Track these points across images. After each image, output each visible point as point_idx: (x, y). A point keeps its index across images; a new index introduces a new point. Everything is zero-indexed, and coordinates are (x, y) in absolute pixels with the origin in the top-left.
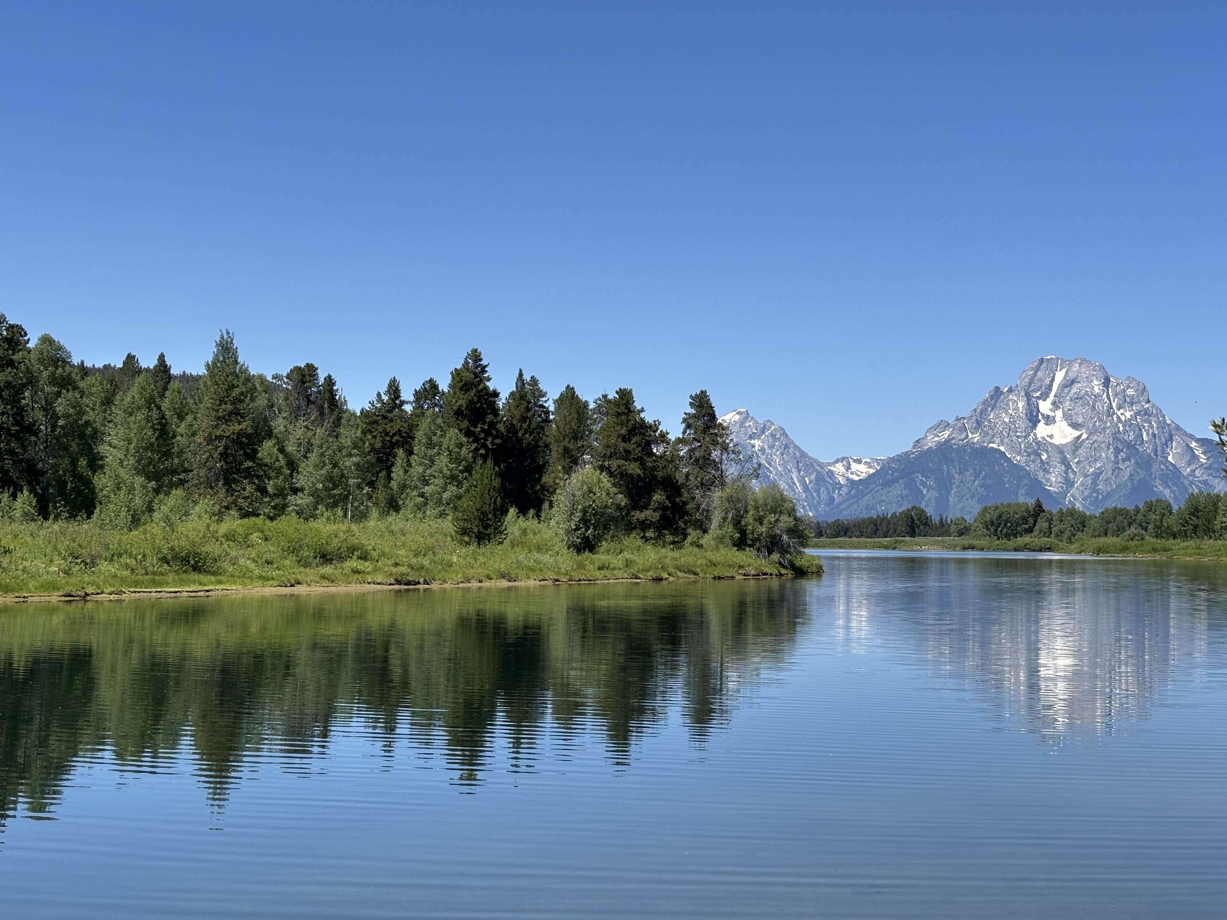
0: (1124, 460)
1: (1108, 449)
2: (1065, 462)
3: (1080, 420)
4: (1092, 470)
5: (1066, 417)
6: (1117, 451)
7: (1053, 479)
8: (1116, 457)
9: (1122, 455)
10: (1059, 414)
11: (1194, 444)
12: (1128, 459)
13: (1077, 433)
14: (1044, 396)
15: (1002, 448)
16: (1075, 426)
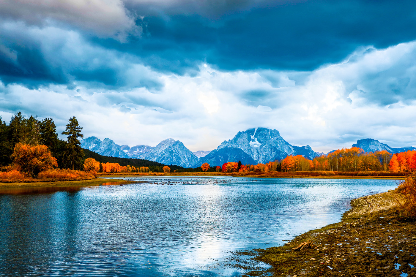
0: (273, 152)
1: (269, 148)
2: (258, 152)
3: (262, 141)
4: (265, 154)
5: (258, 140)
6: (271, 149)
7: (255, 157)
8: (271, 150)
9: (273, 150)
10: (256, 139)
11: (291, 147)
12: (274, 151)
13: (261, 144)
14: (252, 135)
15: (241, 148)
16: (260, 142)
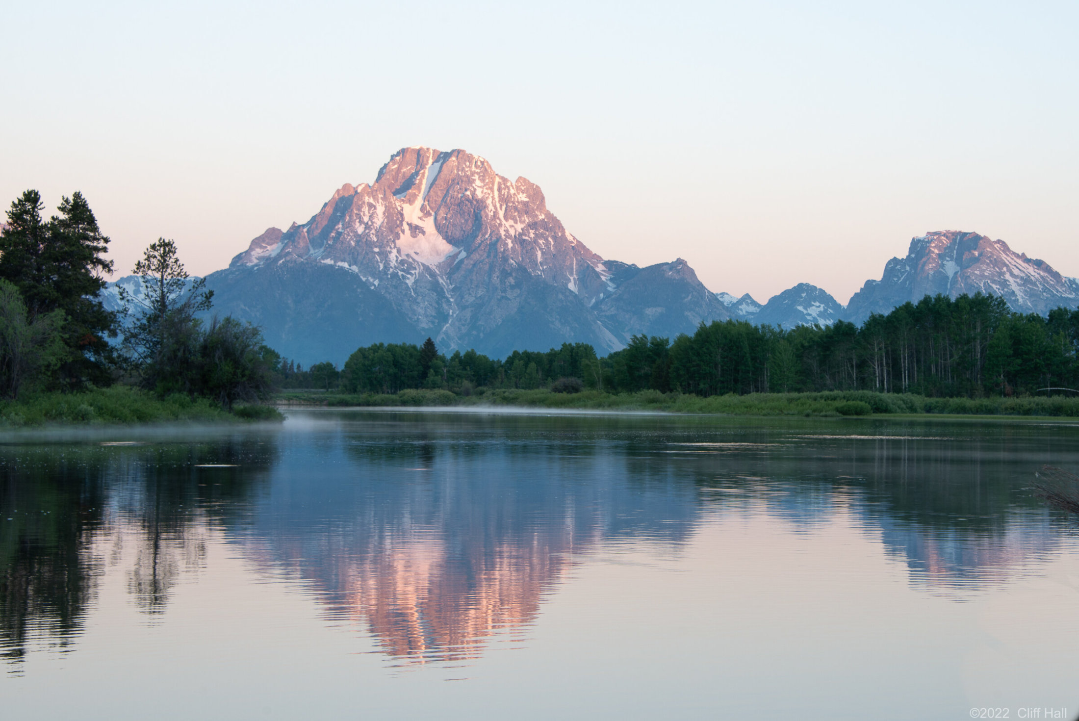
0: (512, 287)
3: (458, 233)
4: (471, 299)
5: (439, 227)
7: (422, 311)
10: (428, 225)
11: (600, 268)
13: (453, 250)
14: (410, 201)
15: (354, 269)
16: (450, 240)
